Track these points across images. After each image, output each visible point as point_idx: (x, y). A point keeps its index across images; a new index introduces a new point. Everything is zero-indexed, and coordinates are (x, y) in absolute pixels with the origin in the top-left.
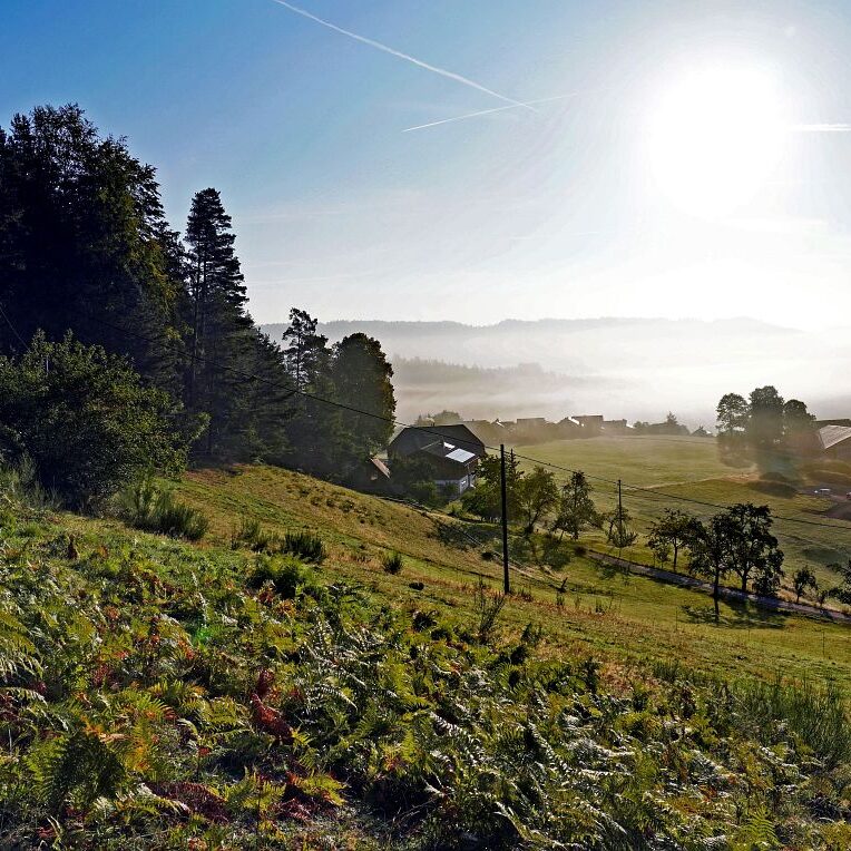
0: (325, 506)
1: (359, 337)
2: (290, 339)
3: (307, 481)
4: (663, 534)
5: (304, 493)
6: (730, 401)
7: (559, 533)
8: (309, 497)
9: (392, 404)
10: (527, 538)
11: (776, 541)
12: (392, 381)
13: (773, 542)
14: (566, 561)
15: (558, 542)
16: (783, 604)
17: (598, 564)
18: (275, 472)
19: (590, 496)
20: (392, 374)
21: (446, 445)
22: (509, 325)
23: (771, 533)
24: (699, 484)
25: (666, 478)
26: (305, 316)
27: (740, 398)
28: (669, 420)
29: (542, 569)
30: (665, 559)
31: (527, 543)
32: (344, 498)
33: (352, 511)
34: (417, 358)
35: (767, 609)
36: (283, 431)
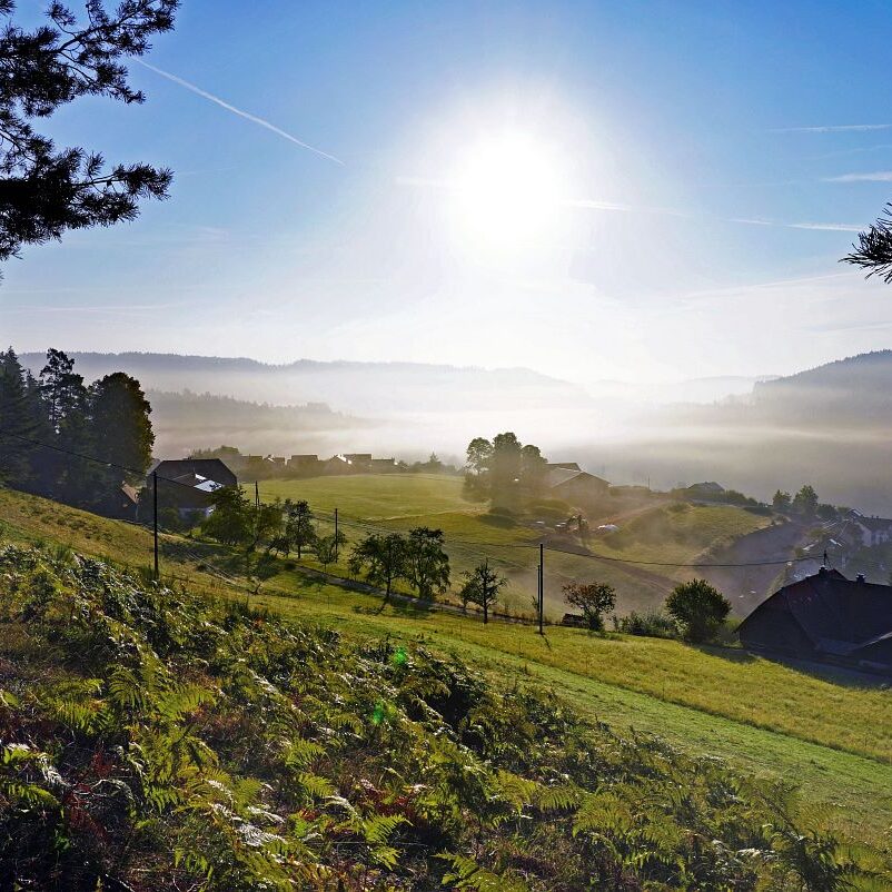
0: (56, 525)
1: (119, 377)
2: (47, 376)
3: (43, 503)
4: (363, 553)
5: (37, 512)
6: (478, 444)
7: (273, 552)
8: (41, 517)
9: (150, 438)
10: (246, 556)
11: (447, 558)
12: (151, 417)
13: (445, 558)
14: (275, 572)
15: (274, 558)
16: (436, 605)
17: (303, 575)
18: (15, 496)
19: (312, 522)
20: (150, 411)
21: (197, 476)
22: (303, 365)
23: (444, 552)
24: (436, 516)
25: (409, 511)
26: (62, 355)
27: (487, 442)
28: (432, 461)
29: (249, 579)
30: (358, 573)
31: (245, 559)
32: (77, 518)
33: (81, 529)
34: (208, 393)
35: (422, 606)
36: (25, 459)
